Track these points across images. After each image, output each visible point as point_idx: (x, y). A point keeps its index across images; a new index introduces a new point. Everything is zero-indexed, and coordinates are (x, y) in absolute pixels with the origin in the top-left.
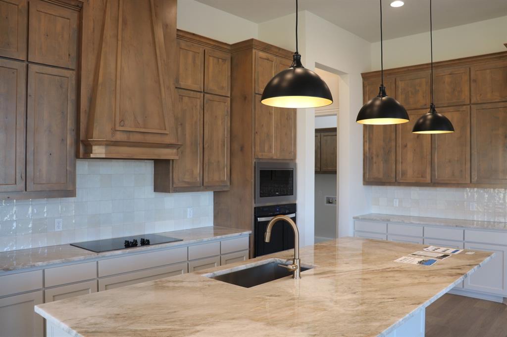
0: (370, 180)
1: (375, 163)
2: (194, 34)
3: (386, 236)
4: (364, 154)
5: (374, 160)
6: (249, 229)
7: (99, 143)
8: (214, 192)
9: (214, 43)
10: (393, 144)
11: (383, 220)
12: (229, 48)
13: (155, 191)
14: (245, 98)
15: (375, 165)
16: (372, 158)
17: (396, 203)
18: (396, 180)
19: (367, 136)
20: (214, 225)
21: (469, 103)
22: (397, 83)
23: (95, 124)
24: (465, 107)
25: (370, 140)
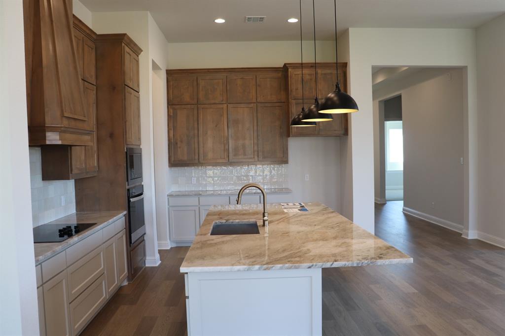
0: (175, 162)
1: (180, 148)
2: (80, 21)
3: (198, 207)
4: (169, 140)
5: (179, 145)
6: (125, 210)
7: (53, 129)
8: (75, 180)
9: (88, 31)
10: (196, 132)
11: (195, 195)
12: (94, 37)
13: (43, 180)
14: (114, 88)
15: (179, 149)
16: (177, 143)
17: (194, 180)
18: (199, 161)
19: (171, 125)
20: (76, 211)
21: (255, 101)
22: (199, 82)
23: (46, 110)
24: (252, 104)
25: (175, 128)
